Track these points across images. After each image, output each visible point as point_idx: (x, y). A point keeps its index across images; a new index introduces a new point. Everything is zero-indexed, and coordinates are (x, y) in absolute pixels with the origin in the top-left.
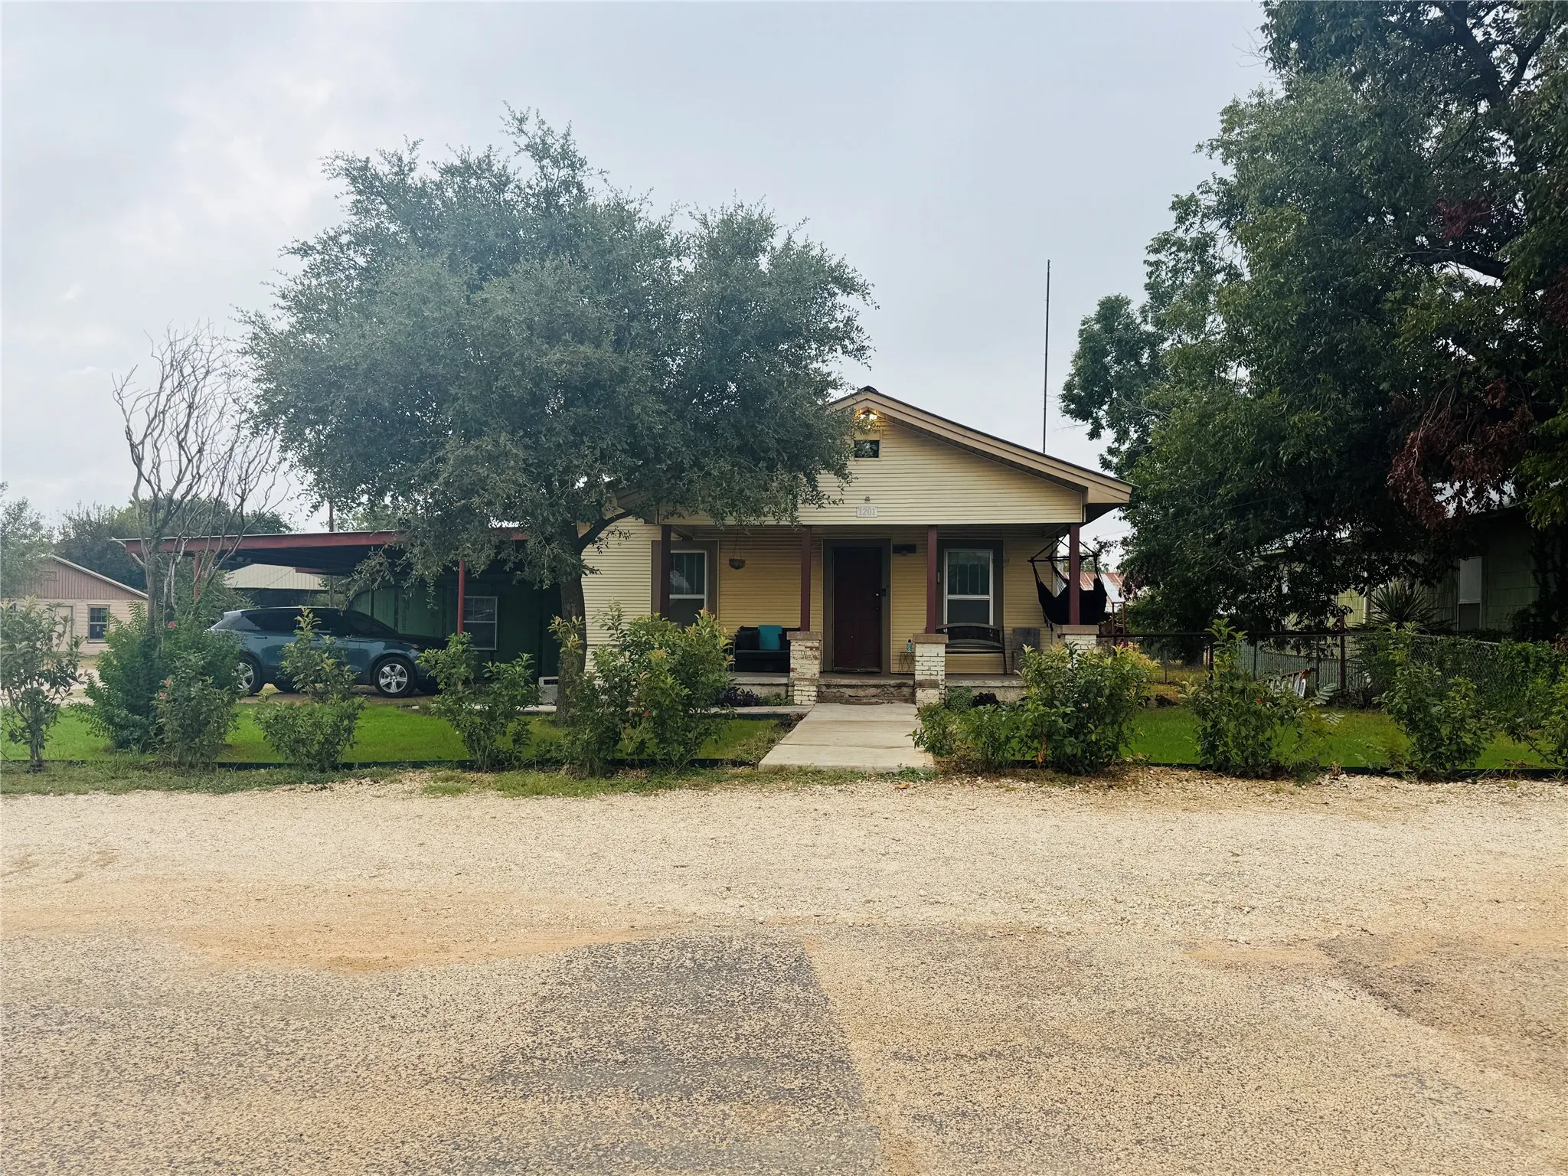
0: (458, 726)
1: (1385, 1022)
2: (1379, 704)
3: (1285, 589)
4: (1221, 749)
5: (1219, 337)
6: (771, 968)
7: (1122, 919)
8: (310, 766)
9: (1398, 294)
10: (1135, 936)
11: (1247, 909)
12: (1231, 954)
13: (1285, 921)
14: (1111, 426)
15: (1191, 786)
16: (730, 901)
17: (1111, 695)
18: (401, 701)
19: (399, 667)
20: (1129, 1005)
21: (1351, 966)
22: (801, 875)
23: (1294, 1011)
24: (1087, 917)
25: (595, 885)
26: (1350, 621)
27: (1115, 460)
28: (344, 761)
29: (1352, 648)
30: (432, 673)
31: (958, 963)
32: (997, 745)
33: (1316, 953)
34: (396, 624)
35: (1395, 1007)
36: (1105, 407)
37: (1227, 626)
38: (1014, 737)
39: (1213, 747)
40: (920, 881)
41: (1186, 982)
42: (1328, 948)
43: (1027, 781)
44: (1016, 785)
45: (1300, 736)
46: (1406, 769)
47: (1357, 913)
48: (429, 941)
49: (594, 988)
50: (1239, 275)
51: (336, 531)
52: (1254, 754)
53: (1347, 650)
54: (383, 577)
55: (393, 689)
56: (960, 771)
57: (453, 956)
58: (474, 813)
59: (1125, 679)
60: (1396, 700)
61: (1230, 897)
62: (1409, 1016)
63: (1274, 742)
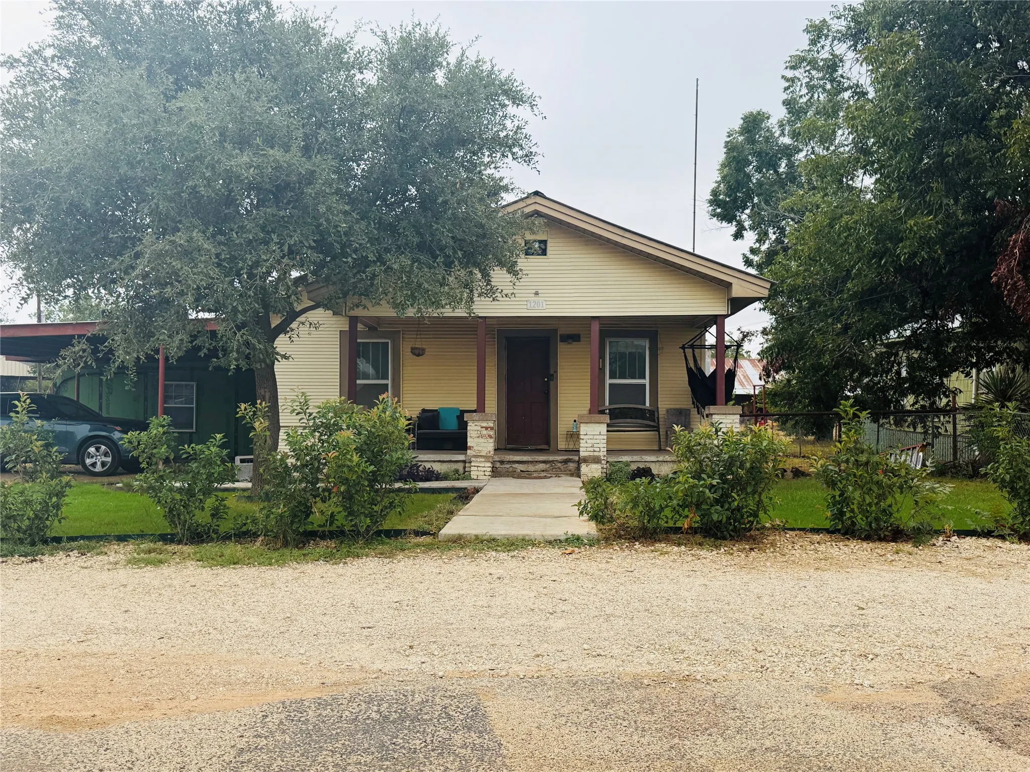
0: (159, 502)
1: (989, 753)
2: (986, 474)
3: (904, 374)
4: (848, 515)
5: (847, 149)
6: (450, 717)
7: (762, 667)
8: (21, 541)
9: (1003, 112)
10: (774, 682)
11: (871, 656)
12: (857, 696)
13: (904, 666)
14: (752, 228)
15: (822, 548)
16: (413, 659)
17: (752, 468)
18: (106, 480)
19: (103, 447)
20: (768, 744)
21: (961, 705)
22: (477, 633)
23: (911, 745)
24: (731, 666)
25: (288, 646)
26: (961, 401)
27: (756, 259)
28: (53, 535)
29: (962, 425)
30: (135, 453)
31: (618, 709)
32: (652, 513)
33: (931, 694)
34: (100, 409)
35: (998, 740)
36: (748, 211)
37: (852, 406)
38: (667, 506)
39: (841, 513)
40: (585, 636)
41: (818, 722)
42: (941, 689)
43: (679, 545)
44: (669, 549)
45: (917, 502)
46: (1009, 532)
47: (965, 658)
48: (134, 699)
49: (288, 739)
50: (865, 94)
51: (43, 322)
52: (877, 519)
53: (958, 427)
54: (86, 362)
55: (98, 468)
56: (620, 537)
57: (157, 714)
58: (175, 582)
59: (763, 455)
60: (1000, 471)
61: (856, 646)
62: (1009, 747)
63: (895, 508)
